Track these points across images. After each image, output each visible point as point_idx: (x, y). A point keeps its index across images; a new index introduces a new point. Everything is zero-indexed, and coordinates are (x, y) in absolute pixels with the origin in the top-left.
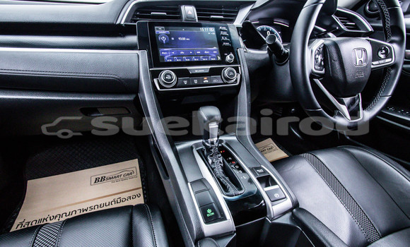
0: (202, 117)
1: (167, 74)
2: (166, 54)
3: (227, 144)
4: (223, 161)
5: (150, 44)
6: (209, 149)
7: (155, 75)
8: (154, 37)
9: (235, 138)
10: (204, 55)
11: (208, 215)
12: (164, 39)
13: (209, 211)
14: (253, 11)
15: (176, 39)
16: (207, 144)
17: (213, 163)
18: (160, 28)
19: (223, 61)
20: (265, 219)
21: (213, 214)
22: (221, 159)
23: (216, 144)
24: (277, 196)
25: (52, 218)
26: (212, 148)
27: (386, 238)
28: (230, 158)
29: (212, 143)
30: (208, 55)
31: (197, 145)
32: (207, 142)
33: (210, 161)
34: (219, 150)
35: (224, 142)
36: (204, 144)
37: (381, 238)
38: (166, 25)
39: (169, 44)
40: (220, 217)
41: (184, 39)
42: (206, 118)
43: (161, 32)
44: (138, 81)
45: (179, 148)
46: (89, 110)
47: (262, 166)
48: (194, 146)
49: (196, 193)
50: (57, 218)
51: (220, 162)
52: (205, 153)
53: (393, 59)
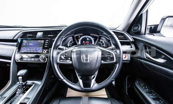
12: (24, 44)
15: (29, 44)
18: (25, 40)
19: (42, 53)
28: (25, 91)
30: (37, 50)
39: (25, 46)
41: (31, 44)
53: (115, 60)
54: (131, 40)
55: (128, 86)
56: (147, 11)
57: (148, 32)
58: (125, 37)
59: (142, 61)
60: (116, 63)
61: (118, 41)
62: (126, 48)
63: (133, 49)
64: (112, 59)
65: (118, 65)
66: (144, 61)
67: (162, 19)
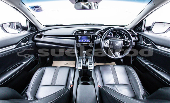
1: (79, 44)
2: (79, 41)
5: (77, 39)
7: (77, 44)
8: (78, 37)
10: (87, 41)
12: (80, 38)
14: (100, 31)
19: (90, 42)
38: (80, 35)
39: (80, 39)
40: (80, 67)
41: (83, 38)
43: (79, 36)
44: (74, 45)
46: (66, 49)
48: (82, 58)
53: (129, 45)
54: (136, 35)
55: (132, 60)
56: (145, 20)
57: (145, 29)
58: (132, 33)
59: (141, 45)
60: (129, 46)
61: (131, 35)
62: (133, 39)
63: (137, 39)
64: (128, 44)
65: (130, 47)
66: (142, 45)
67: (153, 23)
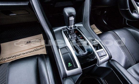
0: (65, 14)
3: (78, 28)
4: (76, 37)
6: (69, 31)
9: (82, 25)
11: (69, 66)
13: (69, 64)
16: (68, 29)
17: (71, 38)
20: (96, 65)
21: (71, 65)
22: (75, 36)
23: (73, 29)
24: (102, 54)
25: (13, 57)
26: (71, 31)
27: (138, 64)
28: (80, 35)
29: (71, 28)
31: (64, 29)
32: (69, 27)
33: (70, 37)
34: (74, 31)
35: (77, 27)
36: (67, 28)
37: (135, 64)
40: (75, 66)
42: (67, 14)
45: (55, 30)
47: (95, 39)
48: (62, 30)
49: (63, 54)
50: (15, 57)
51: (75, 38)
52: (68, 33)
